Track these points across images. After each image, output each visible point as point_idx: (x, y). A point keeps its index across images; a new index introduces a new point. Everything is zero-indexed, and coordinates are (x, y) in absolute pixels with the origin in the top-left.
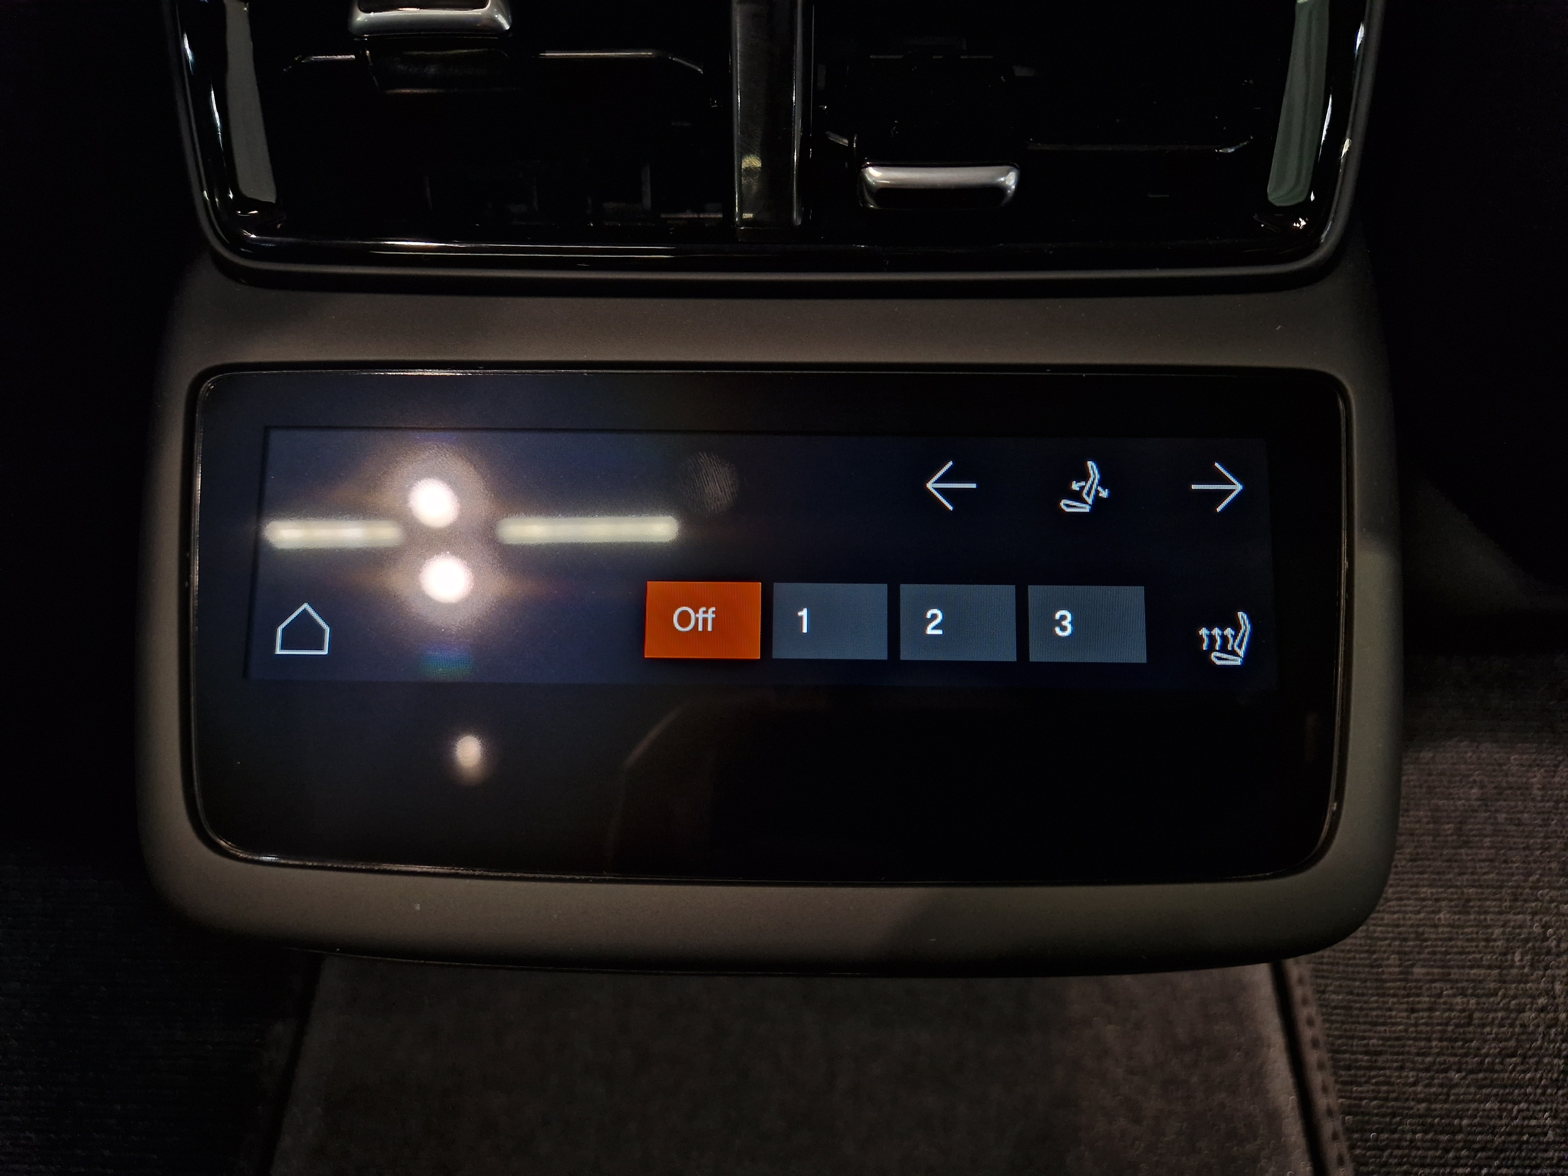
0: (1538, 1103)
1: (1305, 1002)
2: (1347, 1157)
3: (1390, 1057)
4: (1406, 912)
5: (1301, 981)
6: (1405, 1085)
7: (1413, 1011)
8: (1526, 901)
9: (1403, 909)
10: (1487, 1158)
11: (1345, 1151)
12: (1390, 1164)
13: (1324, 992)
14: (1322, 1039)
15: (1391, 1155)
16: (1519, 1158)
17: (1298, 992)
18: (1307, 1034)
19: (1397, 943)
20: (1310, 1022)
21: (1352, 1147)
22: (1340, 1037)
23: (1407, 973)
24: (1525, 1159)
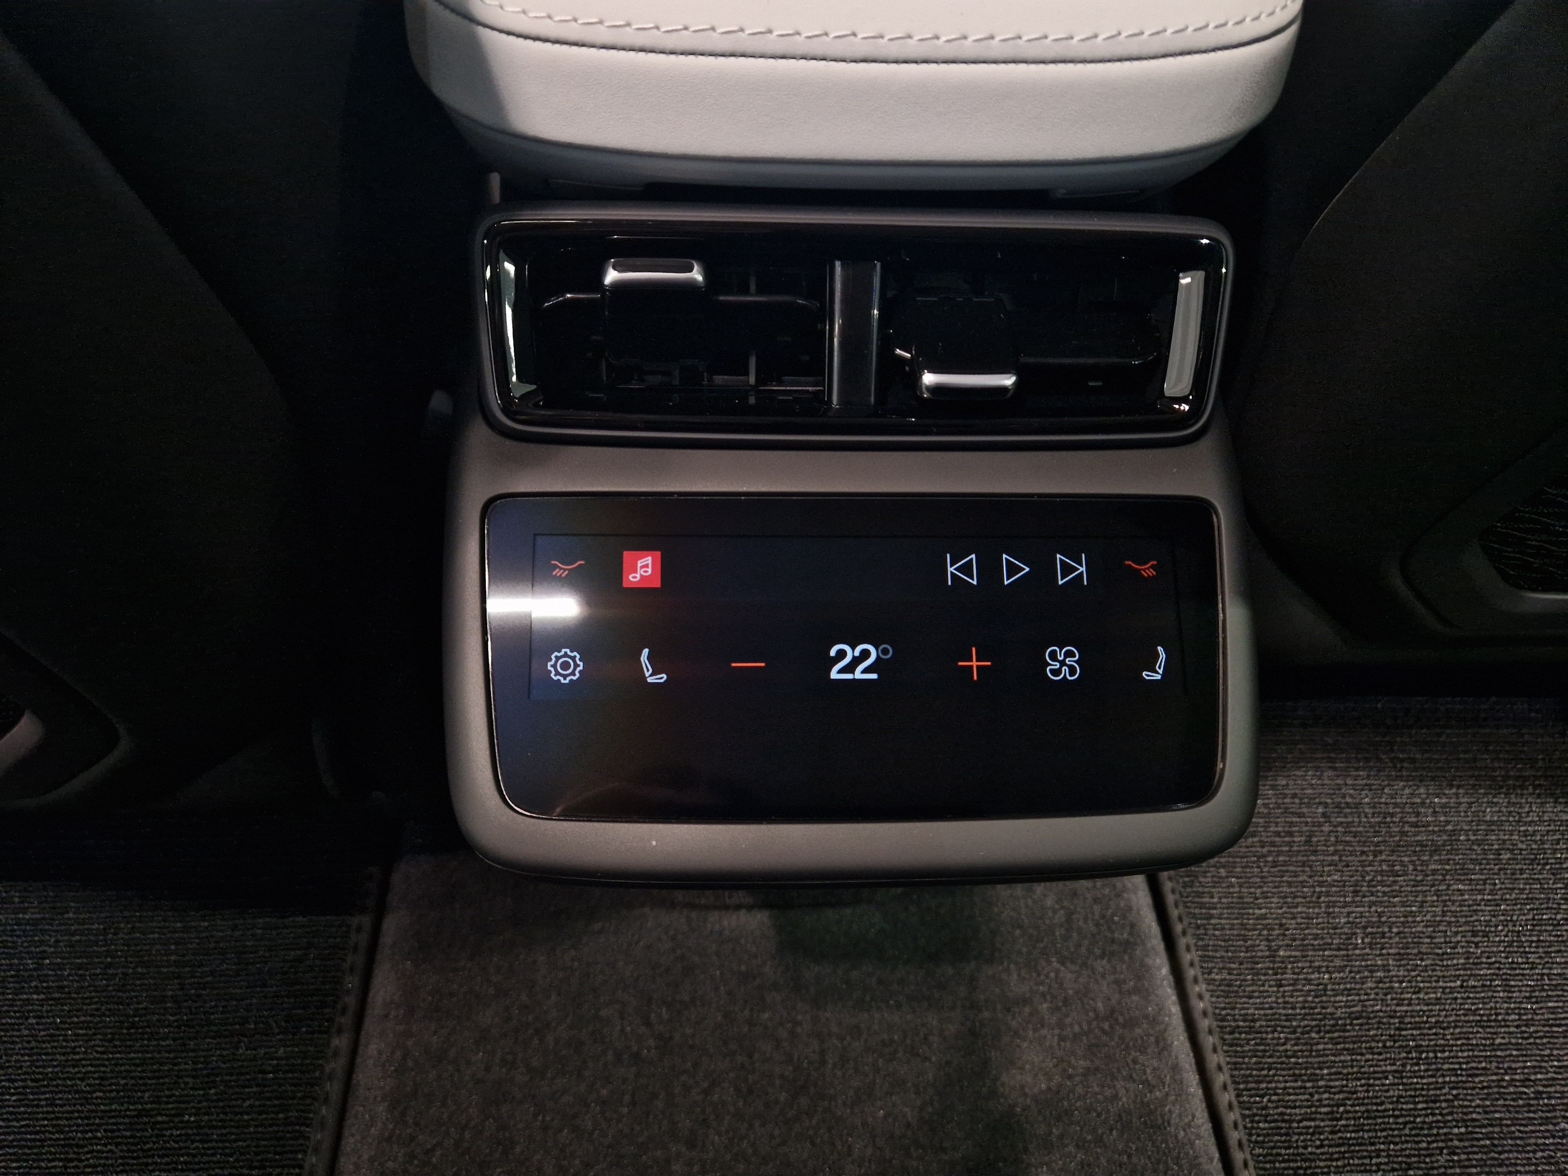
0: (1380, 1054)
1: (1196, 981)
2: (1235, 1103)
3: (1264, 1023)
4: (1271, 908)
5: (1192, 964)
6: (1278, 1045)
7: (1281, 986)
8: (1364, 896)
9: (1269, 905)
10: (1343, 1099)
11: (1233, 1098)
12: (1270, 1108)
13: (1210, 973)
14: (1210, 1010)
15: (1269, 1101)
16: (1368, 1097)
17: (1190, 973)
18: (1199, 1006)
19: (1265, 932)
20: (1200, 997)
21: (1238, 1096)
22: (1224, 1009)
23: (1274, 957)
24: (1372, 1098)
